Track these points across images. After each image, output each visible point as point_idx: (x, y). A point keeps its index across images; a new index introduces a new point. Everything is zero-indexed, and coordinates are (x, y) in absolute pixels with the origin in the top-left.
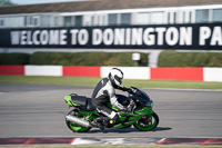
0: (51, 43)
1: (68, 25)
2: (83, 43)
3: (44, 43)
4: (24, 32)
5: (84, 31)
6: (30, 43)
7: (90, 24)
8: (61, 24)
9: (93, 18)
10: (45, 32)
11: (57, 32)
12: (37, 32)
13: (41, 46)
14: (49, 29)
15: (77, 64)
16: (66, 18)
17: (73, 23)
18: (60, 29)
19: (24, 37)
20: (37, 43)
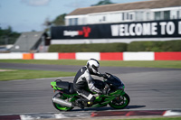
0: (144, 34)
1: (158, 19)
2: (170, 33)
3: (139, 34)
4: (122, 26)
5: (171, 24)
6: (127, 34)
7: (176, 18)
8: (152, 18)
9: (178, 12)
10: (139, 25)
11: (149, 24)
12: (133, 25)
13: (136, 37)
14: (142, 23)
15: (166, 50)
16: (156, 13)
17: (162, 17)
18: (151, 22)
19: (122, 30)
20: (133, 34)
